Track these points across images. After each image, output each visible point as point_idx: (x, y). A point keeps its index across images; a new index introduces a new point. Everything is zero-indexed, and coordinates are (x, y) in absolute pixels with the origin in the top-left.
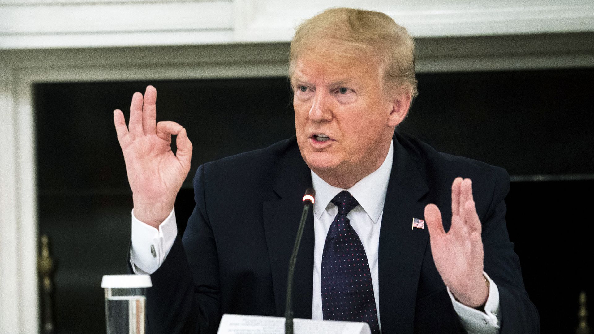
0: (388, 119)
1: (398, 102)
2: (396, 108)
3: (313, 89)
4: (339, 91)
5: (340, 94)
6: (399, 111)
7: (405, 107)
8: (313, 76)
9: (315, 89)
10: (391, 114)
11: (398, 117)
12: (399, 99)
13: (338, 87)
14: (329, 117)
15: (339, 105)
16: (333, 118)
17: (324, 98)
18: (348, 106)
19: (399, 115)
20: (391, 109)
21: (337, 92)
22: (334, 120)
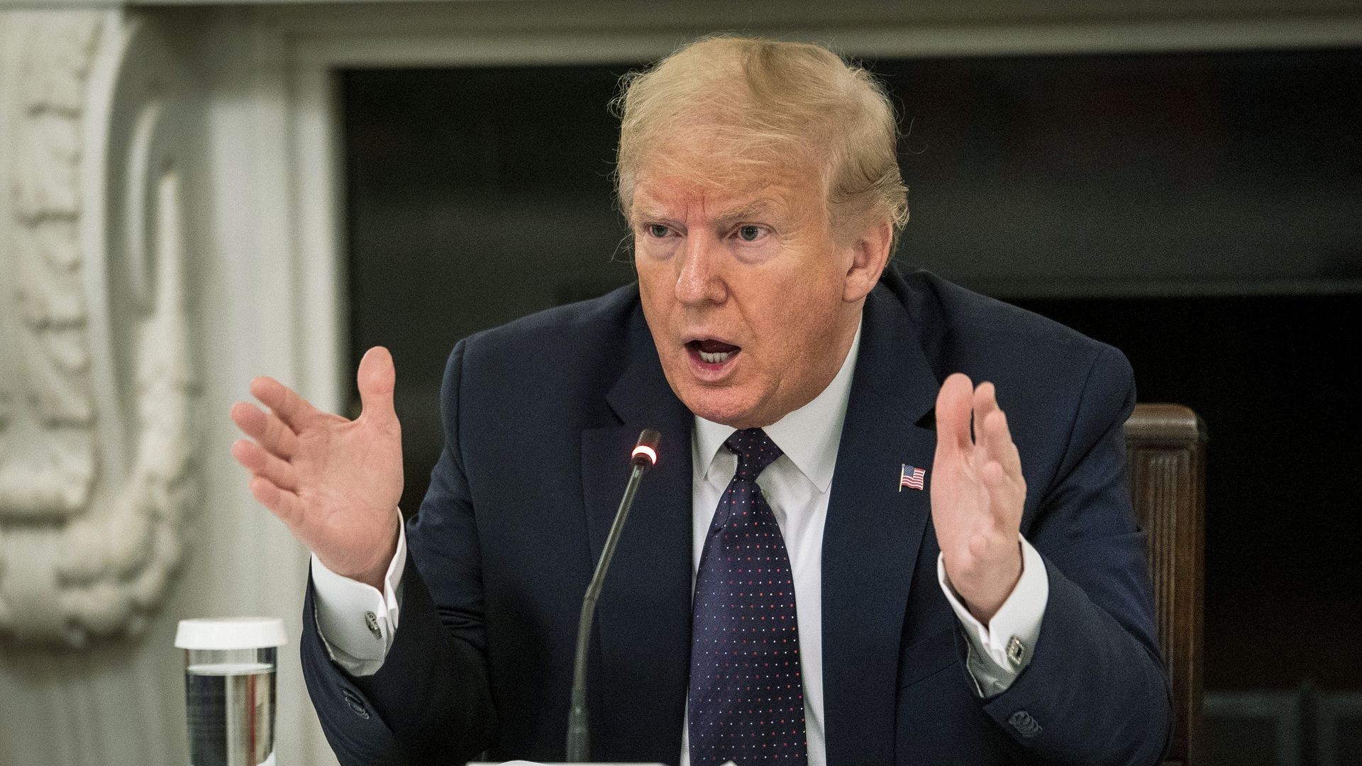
0: (845, 285)
1: (864, 247)
2: (861, 260)
3: (681, 232)
4: (740, 234)
5: (741, 240)
6: (865, 266)
7: (878, 257)
8: (678, 202)
9: (686, 231)
10: (850, 272)
11: (865, 279)
12: (867, 239)
13: (736, 225)
14: (720, 294)
15: (742, 266)
16: (727, 296)
17: (708, 251)
18: (760, 267)
19: (867, 274)
20: (849, 263)
21: (735, 235)
22: (731, 300)
